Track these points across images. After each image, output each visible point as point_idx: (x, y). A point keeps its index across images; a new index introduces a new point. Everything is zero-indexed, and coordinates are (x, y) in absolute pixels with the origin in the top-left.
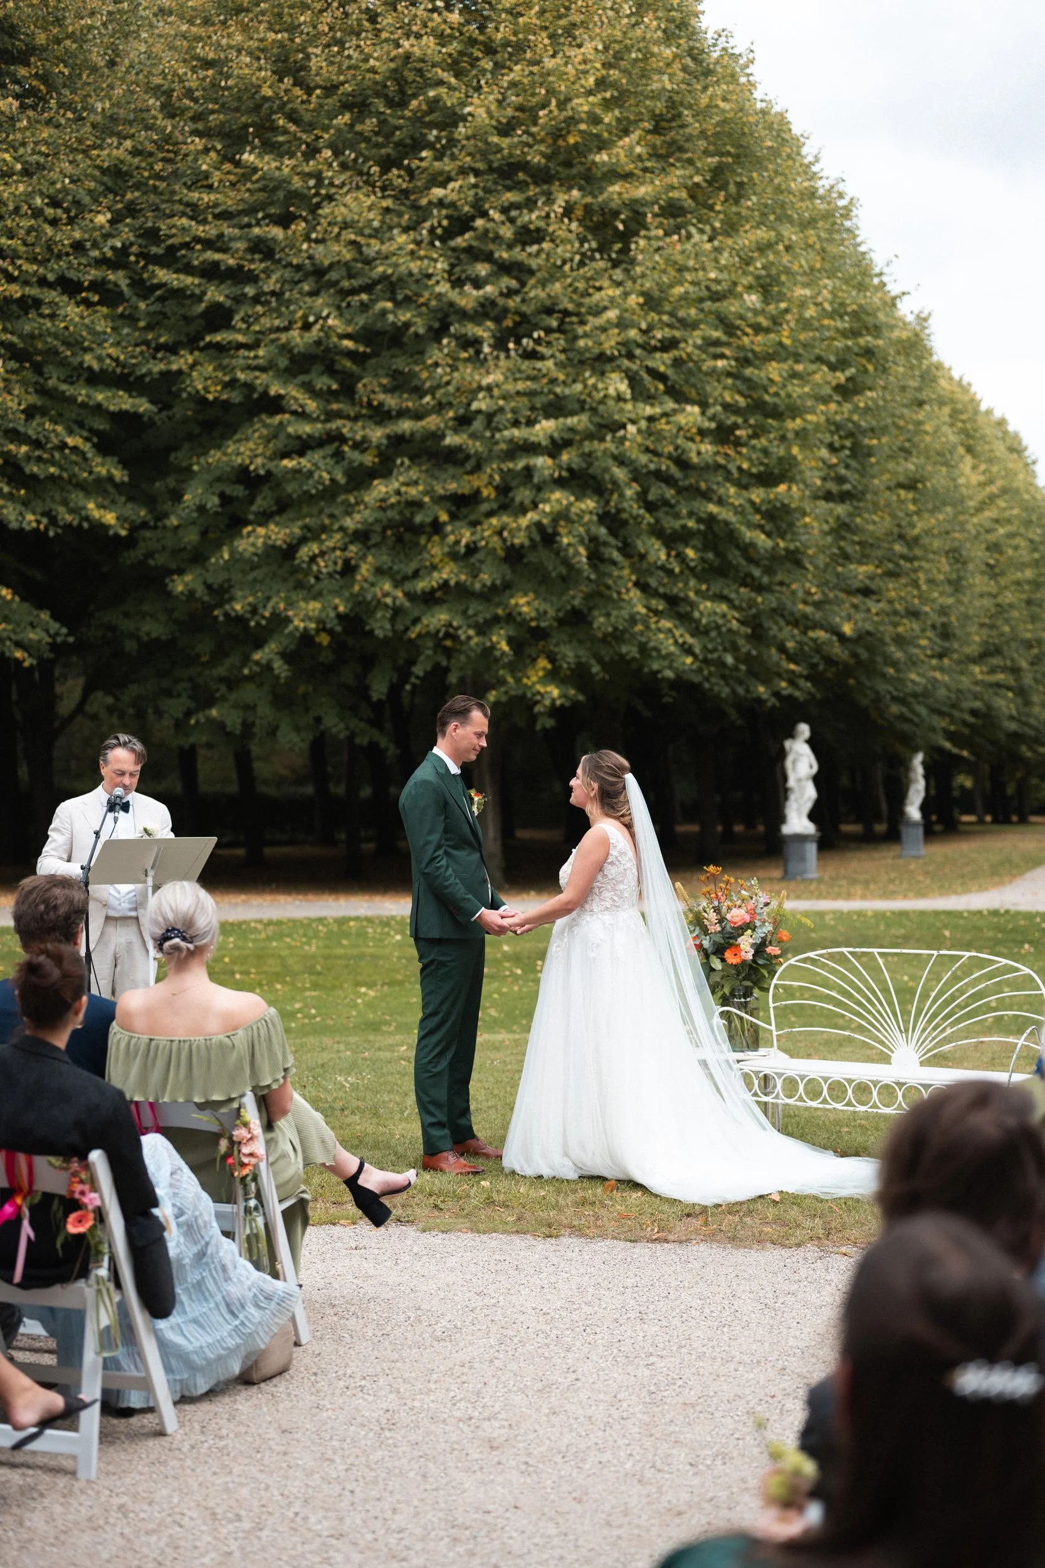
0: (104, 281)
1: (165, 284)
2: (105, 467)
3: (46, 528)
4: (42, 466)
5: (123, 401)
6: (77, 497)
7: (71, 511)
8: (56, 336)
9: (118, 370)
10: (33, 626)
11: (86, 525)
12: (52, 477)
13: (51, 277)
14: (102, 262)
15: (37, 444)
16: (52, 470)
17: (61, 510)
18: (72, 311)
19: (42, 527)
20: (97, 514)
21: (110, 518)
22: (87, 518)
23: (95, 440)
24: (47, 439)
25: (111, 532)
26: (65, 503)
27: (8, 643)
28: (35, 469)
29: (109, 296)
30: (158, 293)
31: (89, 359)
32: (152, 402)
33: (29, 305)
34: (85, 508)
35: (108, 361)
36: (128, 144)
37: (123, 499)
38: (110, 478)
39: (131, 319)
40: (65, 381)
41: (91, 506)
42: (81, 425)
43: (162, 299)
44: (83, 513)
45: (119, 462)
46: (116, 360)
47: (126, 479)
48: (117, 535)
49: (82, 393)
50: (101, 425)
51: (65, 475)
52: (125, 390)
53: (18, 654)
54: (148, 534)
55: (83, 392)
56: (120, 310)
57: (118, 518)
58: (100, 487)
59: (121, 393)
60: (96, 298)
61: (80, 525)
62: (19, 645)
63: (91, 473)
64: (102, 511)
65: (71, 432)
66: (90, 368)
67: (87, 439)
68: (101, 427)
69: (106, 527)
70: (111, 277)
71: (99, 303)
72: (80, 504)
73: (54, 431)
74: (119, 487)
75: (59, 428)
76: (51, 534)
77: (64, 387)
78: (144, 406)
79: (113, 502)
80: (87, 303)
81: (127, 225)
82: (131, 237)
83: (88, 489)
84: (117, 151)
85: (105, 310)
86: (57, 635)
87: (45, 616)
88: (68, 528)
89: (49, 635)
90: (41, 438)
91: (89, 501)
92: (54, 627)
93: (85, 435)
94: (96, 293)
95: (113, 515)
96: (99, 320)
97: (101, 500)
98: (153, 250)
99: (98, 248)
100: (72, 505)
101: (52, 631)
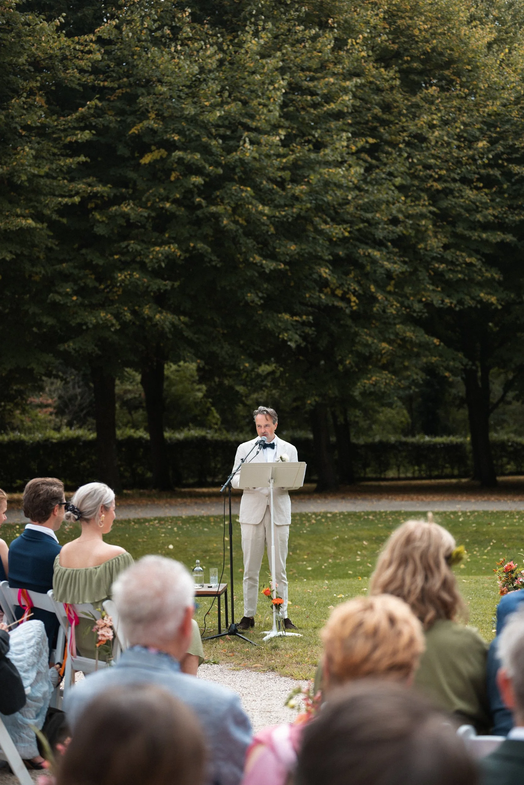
0: (489, 175)
1: (519, 173)
2: (490, 273)
3: (455, 306)
4: (454, 274)
5: (498, 237)
6: (476, 291)
7: (473, 298)
9: (496, 221)
10: (454, 359)
11: (479, 305)
12: (459, 280)
13: (457, 177)
14: (485, 166)
15: (452, 263)
16: (460, 276)
17: (467, 298)
18: (470, 193)
19: (453, 305)
20: (486, 298)
21: (493, 299)
22: (481, 301)
23: (484, 260)
24: (457, 260)
25: (493, 307)
26: (469, 294)
27: (441, 368)
28: (451, 276)
29: (490, 182)
30: (517, 177)
31: (479, 217)
32: (514, 236)
33: (447, 192)
34: (479, 296)
35: (490, 217)
36: (498, 103)
37: (502, 289)
38: (493, 279)
39: (501, 192)
40: (467, 230)
41: (482, 295)
42: (477, 252)
43: (517, 181)
44: (478, 299)
45: (498, 270)
46: (494, 215)
47: (501, 279)
48: (496, 308)
50: (487, 251)
51: (466, 278)
52: (501, 231)
53: (447, 374)
54: (517, 307)
55: (476, 234)
56: (494, 189)
57: (498, 300)
58: (488, 284)
59: (499, 233)
60: (481, 185)
61: (476, 306)
62: (447, 369)
63: (482, 276)
64: (489, 297)
65: (470, 256)
66: (479, 221)
67: (478, 260)
69: (492, 304)
70: (491, 172)
71: (484, 187)
72: (476, 294)
73: (461, 256)
74: (499, 283)
75: (464, 254)
76: (457, 309)
77: (466, 232)
78: (509, 238)
79: (496, 291)
80: (478, 188)
81: (501, 144)
82: (502, 150)
83: (481, 285)
84: (494, 107)
85: (486, 190)
86: (467, 365)
87: (460, 355)
88: (470, 307)
89: (462, 365)
90: (454, 260)
91: (481, 291)
92: (465, 361)
93: (479, 257)
94: (481, 182)
95: (495, 298)
96: (483, 197)
97: (489, 290)
98: (514, 156)
99: (481, 158)
100: (472, 295)
101: (464, 363)
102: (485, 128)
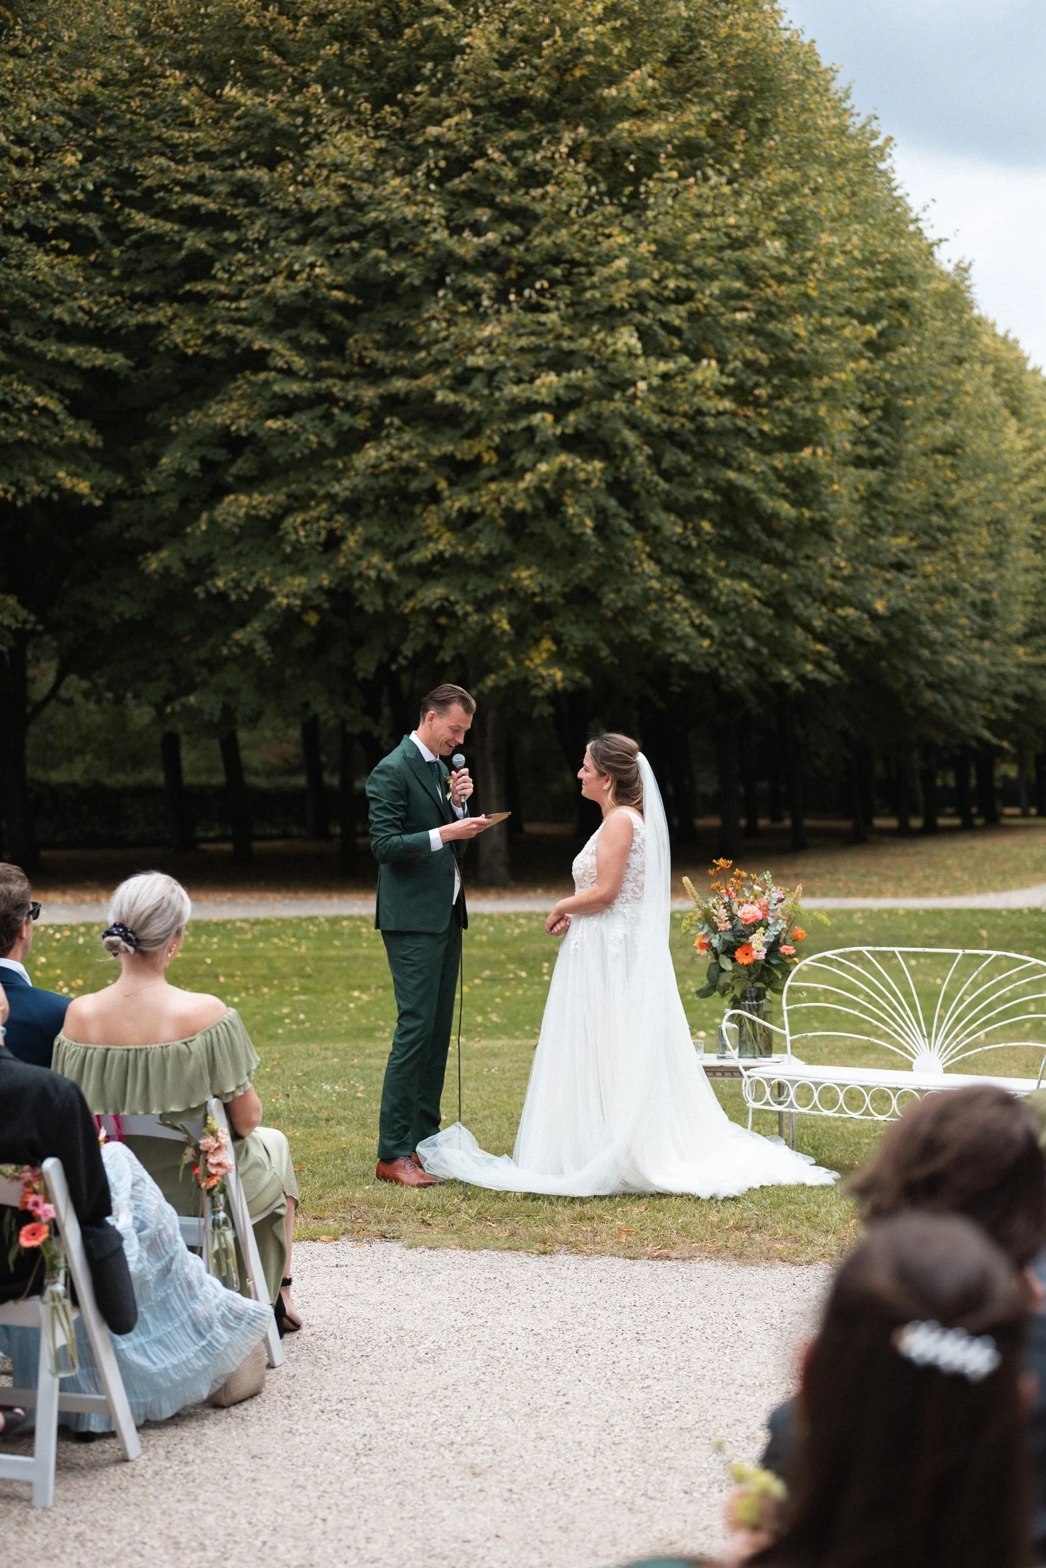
0: (76, 226)
1: (142, 229)
2: (78, 432)
3: (14, 497)
4: (10, 430)
5: (96, 357)
6: (47, 465)
7: (41, 481)
8: (24, 289)
9: (92, 324)
11: (55, 496)
12: (20, 442)
13: (17, 224)
14: (73, 206)
15: (4, 405)
16: (21, 434)
17: (30, 479)
18: (41, 260)
19: (9, 496)
20: (68, 483)
21: (83, 487)
22: (58, 488)
23: (67, 402)
24: (16, 400)
25: (85, 502)
26: (34, 471)
28: (3, 433)
29: (81, 242)
30: (134, 237)
31: (58, 312)
32: (127, 357)
34: (55, 477)
35: (80, 315)
36: (98, 74)
37: (97, 466)
38: (83, 444)
39: (103, 267)
40: (33, 337)
41: (61, 474)
42: (52, 385)
43: (136, 245)
44: (54, 482)
45: (93, 427)
46: (89, 313)
47: (100, 444)
48: (90, 505)
49: (52, 349)
50: (73, 384)
51: (34, 440)
52: (98, 346)
54: (124, 505)
55: (54, 348)
56: (92, 258)
57: (92, 488)
58: (72, 454)
59: (94, 349)
60: (67, 246)
61: (49, 497)
63: (62, 437)
64: (75, 480)
65: (41, 393)
66: (60, 322)
67: (58, 400)
68: (73, 387)
69: (80, 497)
70: (82, 220)
71: (71, 251)
72: (50, 473)
73: (23, 391)
74: (92, 451)
75: (28, 389)
76: (19, 504)
77: (32, 343)
78: (119, 360)
79: (87, 469)
80: (59, 253)
81: (99, 164)
82: (104, 177)
83: (59, 455)
84: (86, 82)
85: (76, 259)
86: (25, 622)
87: (12, 601)
88: (37, 499)
89: (17, 620)
90: (8, 398)
91: (60, 469)
92: (23, 613)
93: (56, 395)
94: (66, 240)
95: (87, 483)
96: (70, 269)
97: (73, 467)
98: (129, 192)
99: (68, 190)
100: (41, 474)
101: (20, 618)
102: (70, 124)
